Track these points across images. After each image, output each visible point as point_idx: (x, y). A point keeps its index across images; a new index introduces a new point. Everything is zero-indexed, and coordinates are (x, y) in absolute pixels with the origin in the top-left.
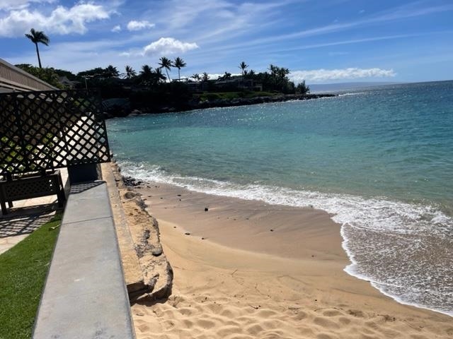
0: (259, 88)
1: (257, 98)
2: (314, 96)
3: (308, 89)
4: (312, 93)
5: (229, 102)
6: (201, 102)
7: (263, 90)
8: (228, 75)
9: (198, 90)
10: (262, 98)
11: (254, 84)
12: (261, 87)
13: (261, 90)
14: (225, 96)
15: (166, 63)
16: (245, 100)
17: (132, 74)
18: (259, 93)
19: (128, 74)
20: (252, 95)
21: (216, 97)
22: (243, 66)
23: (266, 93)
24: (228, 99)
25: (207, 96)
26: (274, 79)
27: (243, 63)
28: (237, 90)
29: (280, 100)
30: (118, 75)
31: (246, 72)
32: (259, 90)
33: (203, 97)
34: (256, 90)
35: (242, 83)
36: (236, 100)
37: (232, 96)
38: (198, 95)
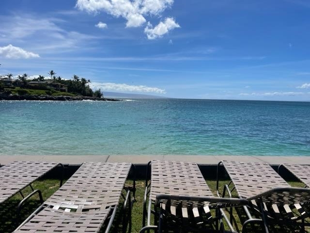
0: (65, 90)
1: (61, 96)
2: (104, 99)
3: (102, 95)
4: (105, 97)
5: (36, 96)
6: (11, 95)
7: (68, 92)
8: (41, 78)
9: (12, 86)
10: (65, 96)
11: (62, 86)
13: (67, 90)
14: (34, 93)
16: (51, 96)
18: (63, 93)
20: (56, 94)
21: (26, 92)
22: (52, 73)
23: (69, 94)
24: (37, 95)
25: (19, 91)
27: (52, 71)
28: (46, 89)
29: (79, 99)
31: (54, 77)
32: (64, 91)
33: (14, 91)
34: (62, 91)
35: (50, 85)
36: (43, 96)
37: (41, 93)
38: (10, 89)
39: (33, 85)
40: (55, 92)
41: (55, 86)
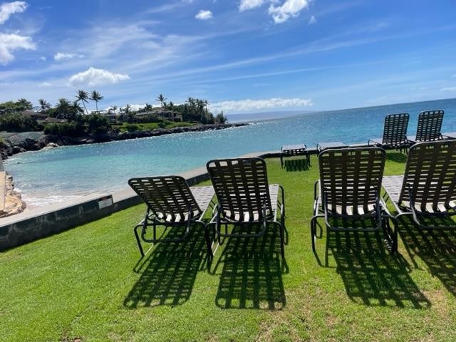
1: (177, 128)
2: (230, 126)
3: (226, 119)
4: (230, 122)
5: (149, 132)
6: (120, 133)
7: (184, 121)
8: (149, 108)
9: (118, 122)
10: (182, 128)
11: (175, 115)
12: (181, 118)
13: (182, 120)
14: (145, 127)
15: (82, 96)
16: (165, 130)
17: (48, 107)
18: (178, 123)
19: (43, 107)
20: (171, 126)
21: (136, 128)
22: (161, 99)
23: (185, 123)
24: (149, 130)
25: (127, 128)
26: (193, 111)
27: (161, 96)
28: (158, 121)
29: (199, 130)
30: (32, 108)
31: (165, 104)
32: (179, 120)
33: (123, 128)
34: (177, 120)
35: (161, 114)
36: (156, 131)
37: (153, 127)
38: (118, 126)
39: (140, 117)
40: (169, 124)
41: (167, 115)
